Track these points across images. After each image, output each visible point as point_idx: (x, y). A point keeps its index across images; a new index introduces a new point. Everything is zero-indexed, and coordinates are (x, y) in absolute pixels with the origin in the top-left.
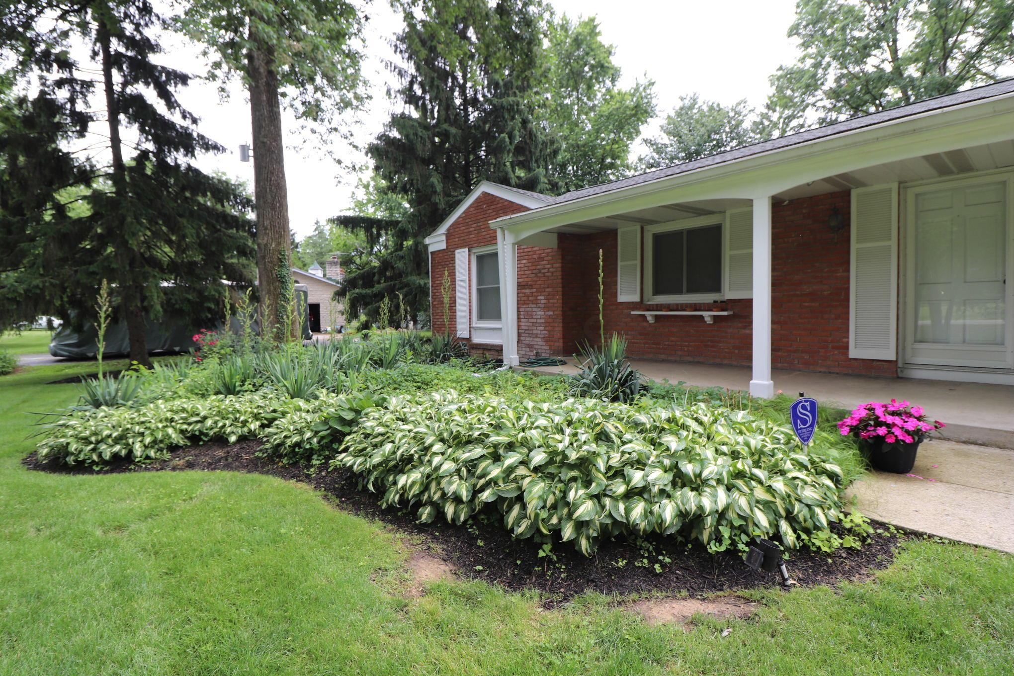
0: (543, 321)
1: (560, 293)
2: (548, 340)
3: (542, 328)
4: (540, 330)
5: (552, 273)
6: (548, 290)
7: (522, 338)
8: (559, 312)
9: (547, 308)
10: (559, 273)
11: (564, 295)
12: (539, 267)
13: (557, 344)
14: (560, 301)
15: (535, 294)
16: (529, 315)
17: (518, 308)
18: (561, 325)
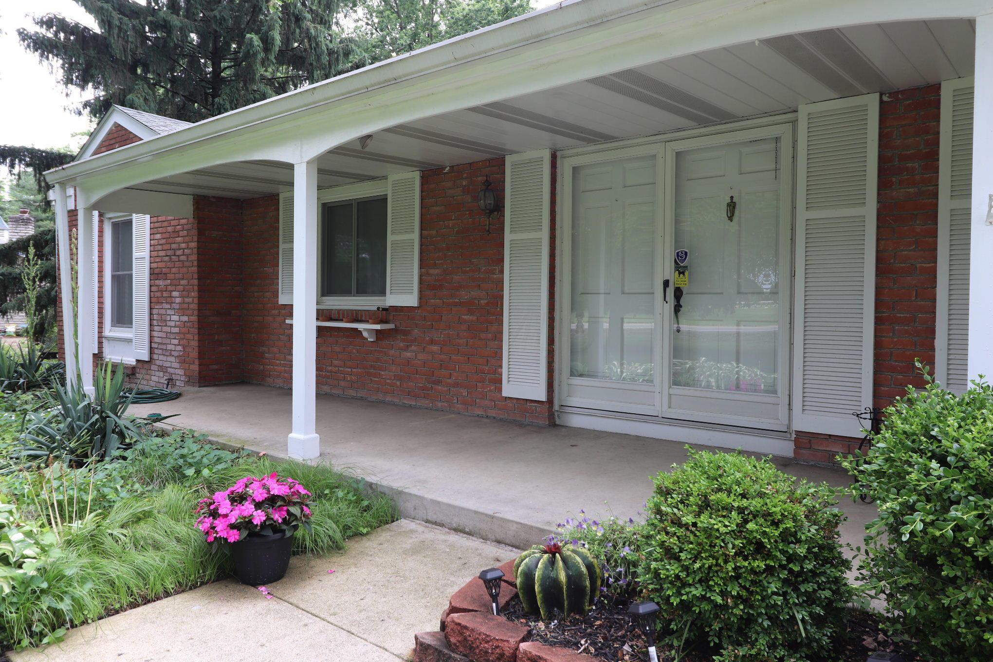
0: (176, 330)
1: (196, 288)
2: (183, 360)
3: (176, 342)
4: (174, 345)
5: (188, 256)
6: (184, 282)
7: (155, 357)
8: (194, 318)
9: (182, 311)
10: (194, 257)
11: (200, 291)
12: (174, 246)
13: (192, 367)
14: (196, 301)
15: (169, 288)
16: (164, 322)
17: (151, 309)
18: (196, 337)
